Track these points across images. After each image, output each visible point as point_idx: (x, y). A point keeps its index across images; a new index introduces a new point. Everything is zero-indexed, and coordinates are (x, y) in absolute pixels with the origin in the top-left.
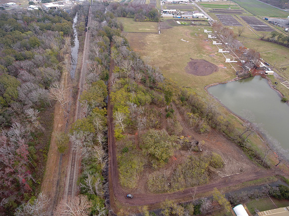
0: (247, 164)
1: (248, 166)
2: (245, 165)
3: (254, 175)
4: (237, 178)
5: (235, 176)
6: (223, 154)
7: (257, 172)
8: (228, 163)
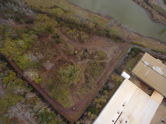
0: (116, 46)
3: (121, 50)
4: (115, 58)
6: (102, 48)
8: (107, 52)
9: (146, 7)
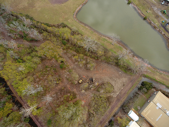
0: (125, 77)
1: (126, 79)
2: (124, 79)
3: (131, 83)
4: (123, 92)
5: (122, 91)
6: (110, 78)
7: (132, 81)
8: (115, 84)
9: (163, 33)
